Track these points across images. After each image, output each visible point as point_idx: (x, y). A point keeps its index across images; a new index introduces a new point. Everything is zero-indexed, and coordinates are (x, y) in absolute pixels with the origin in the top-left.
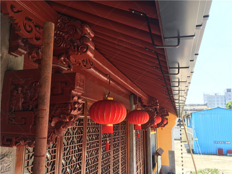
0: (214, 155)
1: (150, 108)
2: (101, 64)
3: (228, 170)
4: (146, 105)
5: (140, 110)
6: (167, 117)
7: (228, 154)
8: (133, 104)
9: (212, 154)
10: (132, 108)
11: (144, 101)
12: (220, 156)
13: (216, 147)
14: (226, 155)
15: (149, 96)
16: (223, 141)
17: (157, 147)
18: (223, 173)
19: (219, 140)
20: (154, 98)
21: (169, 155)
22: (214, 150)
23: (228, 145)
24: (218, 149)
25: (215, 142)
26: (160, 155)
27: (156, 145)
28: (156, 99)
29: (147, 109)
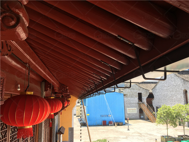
0: (100, 125)
1: (61, 94)
2: (21, 50)
3: (110, 137)
4: (58, 91)
5: (53, 99)
6: (69, 99)
7: (109, 124)
8: (44, 91)
9: (98, 126)
10: (43, 94)
11: (56, 89)
12: (104, 126)
13: (101, 120)
14: (108, 125)
15: (60, 83)
16: (106, 114)
17: (59, 125)
18: (108, 141)
19: (104, 114)
20: (64, 85)
21: (69, 131)
22: (100, 122)
23: (110, 117)
24: (103, 121)
25: (101, 116)
26: (63, 134)
27: (58, 124)
28: (67, 87)
29: (58, 95)
